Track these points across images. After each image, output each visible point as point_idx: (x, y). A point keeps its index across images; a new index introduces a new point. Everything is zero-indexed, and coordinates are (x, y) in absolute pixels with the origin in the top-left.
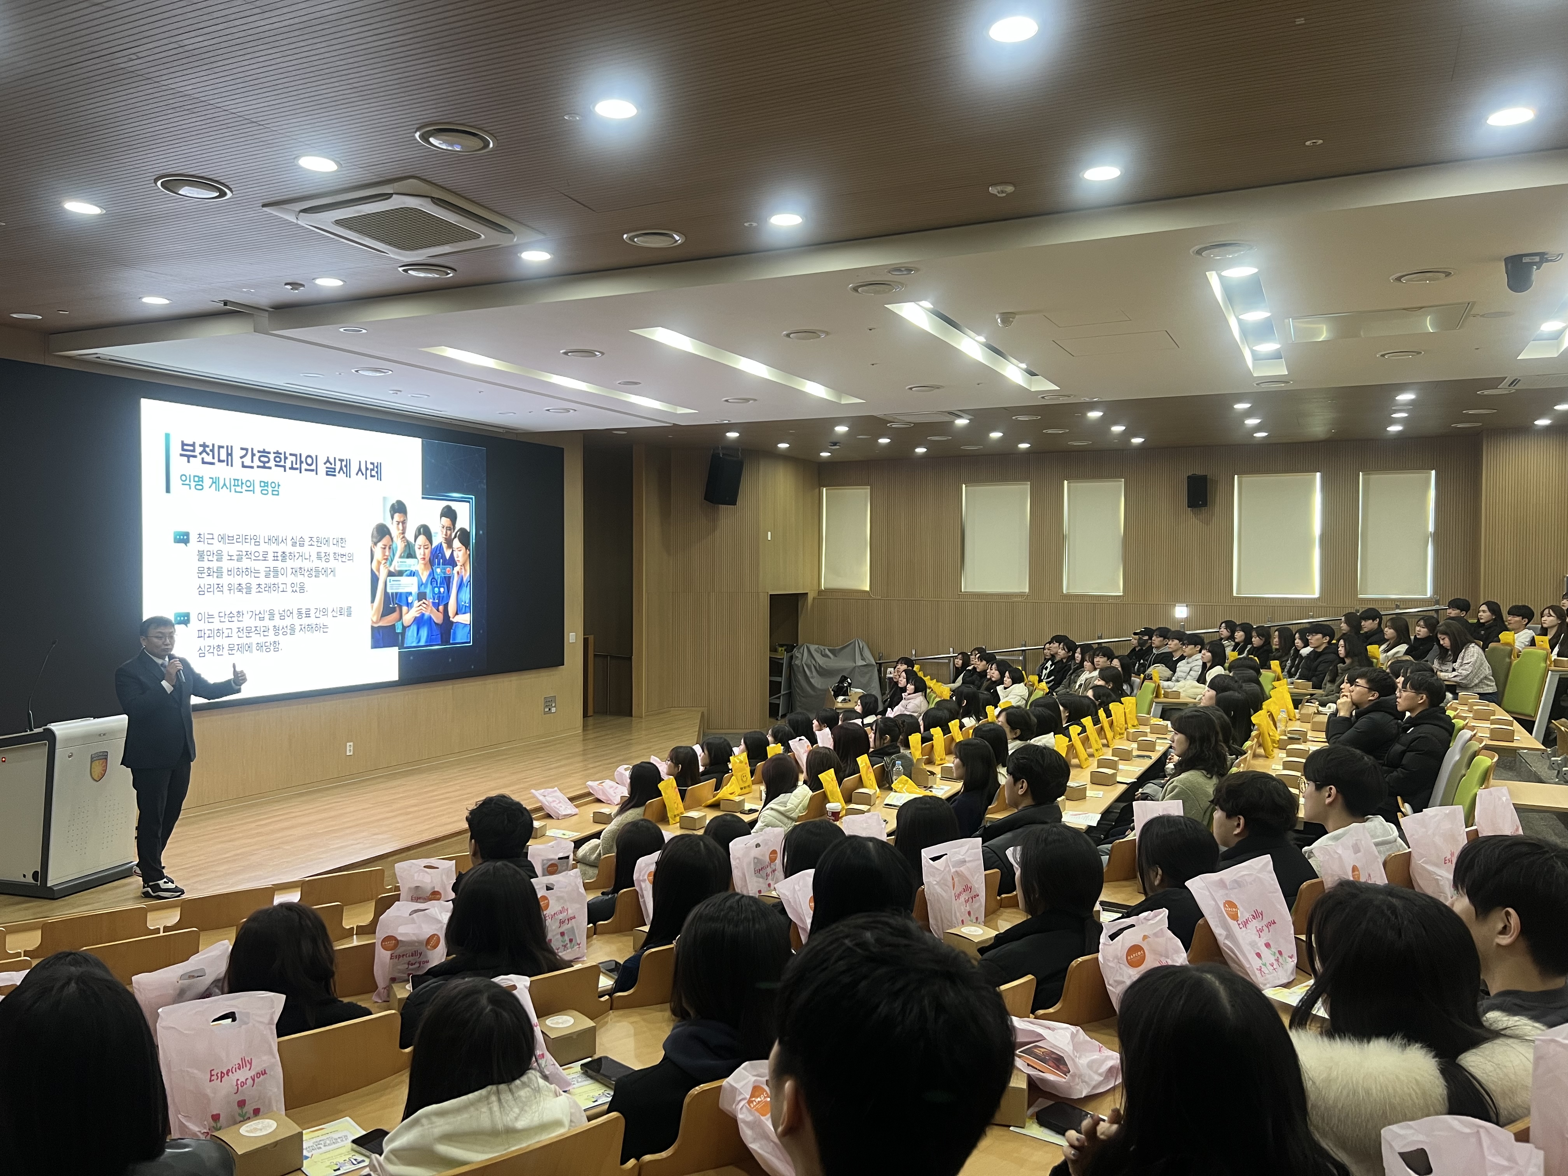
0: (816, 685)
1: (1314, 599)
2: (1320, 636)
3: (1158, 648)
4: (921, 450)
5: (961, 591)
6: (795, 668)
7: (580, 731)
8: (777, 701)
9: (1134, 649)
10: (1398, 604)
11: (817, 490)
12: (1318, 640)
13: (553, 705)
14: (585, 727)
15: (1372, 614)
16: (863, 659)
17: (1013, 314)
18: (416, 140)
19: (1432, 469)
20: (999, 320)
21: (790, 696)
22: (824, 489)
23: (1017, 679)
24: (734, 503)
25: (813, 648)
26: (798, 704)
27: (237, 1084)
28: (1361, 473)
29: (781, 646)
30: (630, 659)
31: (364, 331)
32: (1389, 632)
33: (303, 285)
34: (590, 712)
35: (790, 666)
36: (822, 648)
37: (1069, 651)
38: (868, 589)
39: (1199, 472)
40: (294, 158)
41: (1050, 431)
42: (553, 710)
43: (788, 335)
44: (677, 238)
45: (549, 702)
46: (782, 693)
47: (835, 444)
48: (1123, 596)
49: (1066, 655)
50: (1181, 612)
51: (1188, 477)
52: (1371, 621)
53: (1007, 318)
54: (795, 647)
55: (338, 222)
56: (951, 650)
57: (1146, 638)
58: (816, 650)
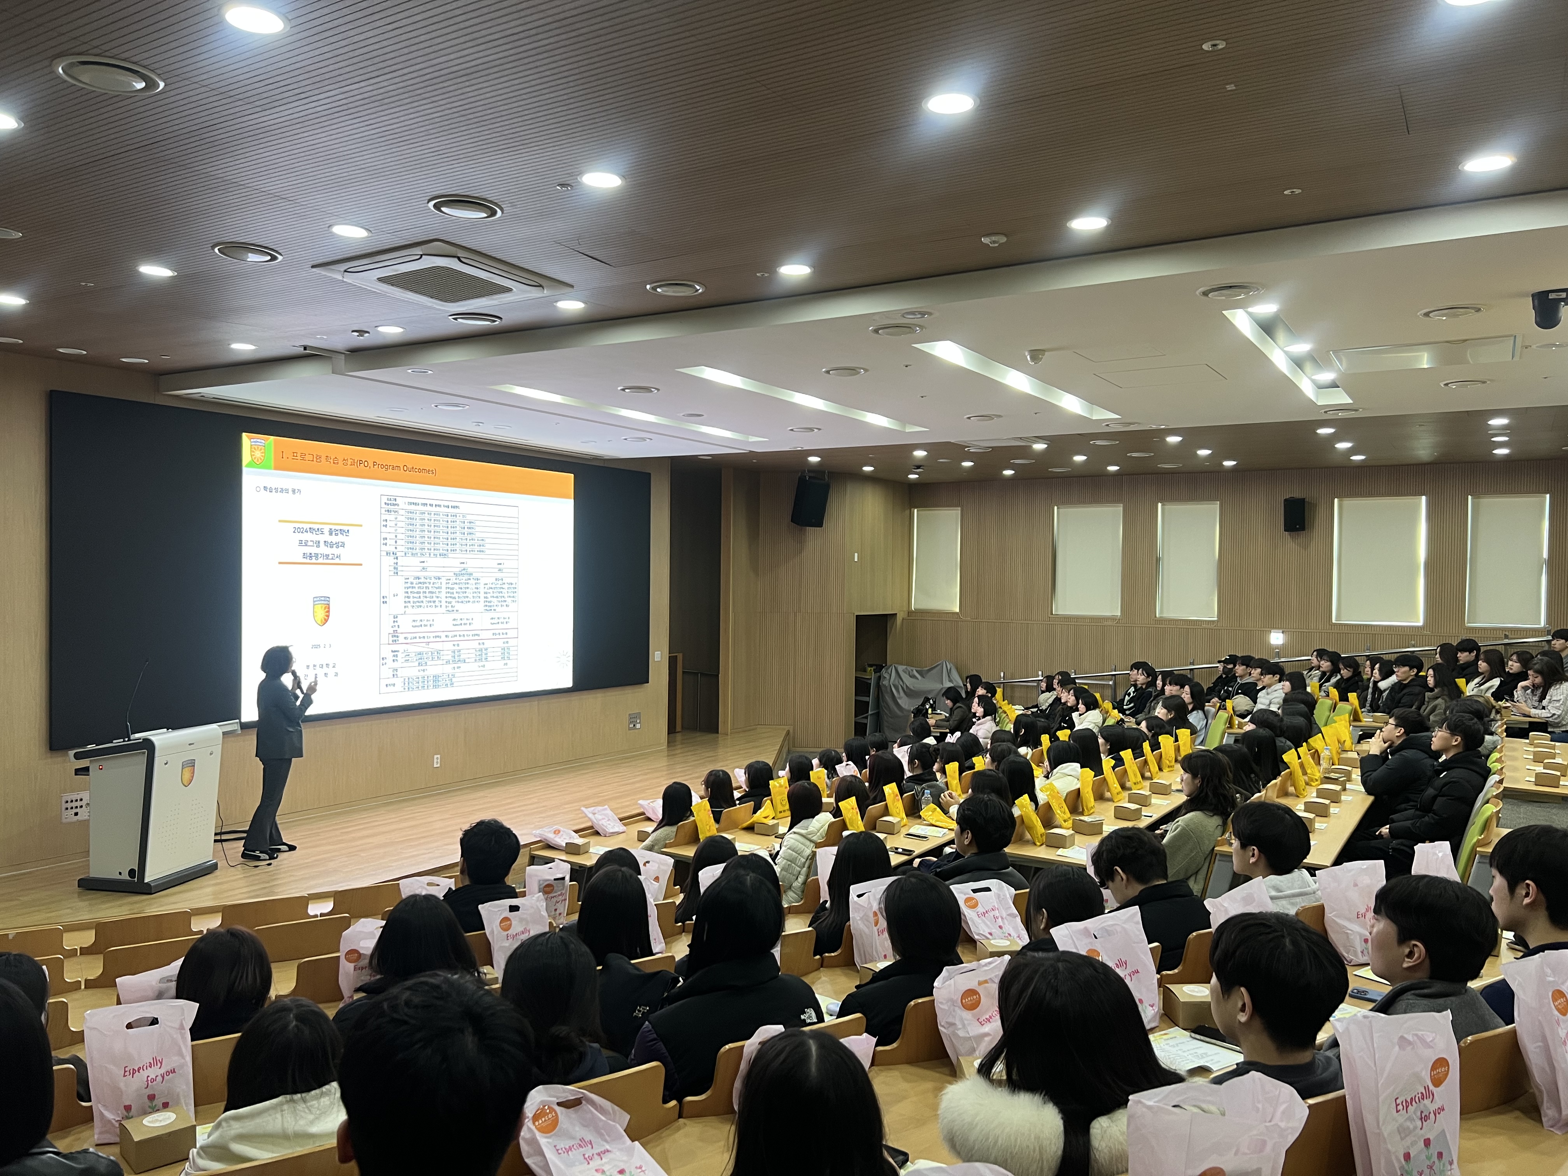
0: (903, 706)
1: (1418, 627)
2: (1407, 668)
3: (1241, 677)
4: (1008, 473)
5: (1052, 614)
6: (883, 689)
7: (665, 747)
8: (864, 721)
9: (1221, 676)
10: (1507, 633)
11: (907, 512)
12: (1404, 672)
13: (638, 721)
14: (671, 743)
15: (1469, 645)
16: (951, 681)
17: (1043, 351)
18: (430, 209)
19: (1547, 493)
20: (1028, 357)
21: (878, 716)
22: (916, 510)
23: (1092, 705)
24: (820, 524)
25: (901, 668)
26: (885, 724)
27: (148, 1080)
28: (1470, 497)
29: (871, 666)
30: (718, 676)
31: (430, 372)
32: (1483, 666)
33: (368, 332)
34: (679, 728)
35: (878, 686)
36: (909, 668)
37: (1148, 677)
38: (957, 610)
39: (1297, 494)
40: (329, 227)
41: (1135, 455)
42: (638, 726)
43: (828, 372)
44: (698, 288)
45: (634, 719)
46: (870, 713)
47: (918, 467)
48: (1217, 621)
49: (1145, 681)
50: (1277, 638)
51: (1285, 500)
52: (1467, 653)
53: (1036, 355)
54: (884, 667)
55: (380, 280)
56: (1040, 673)
57: (1230, 666)
58: (903, 671)
